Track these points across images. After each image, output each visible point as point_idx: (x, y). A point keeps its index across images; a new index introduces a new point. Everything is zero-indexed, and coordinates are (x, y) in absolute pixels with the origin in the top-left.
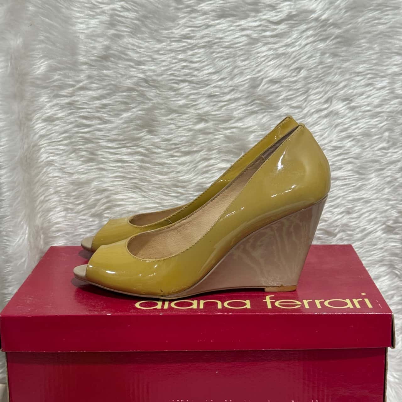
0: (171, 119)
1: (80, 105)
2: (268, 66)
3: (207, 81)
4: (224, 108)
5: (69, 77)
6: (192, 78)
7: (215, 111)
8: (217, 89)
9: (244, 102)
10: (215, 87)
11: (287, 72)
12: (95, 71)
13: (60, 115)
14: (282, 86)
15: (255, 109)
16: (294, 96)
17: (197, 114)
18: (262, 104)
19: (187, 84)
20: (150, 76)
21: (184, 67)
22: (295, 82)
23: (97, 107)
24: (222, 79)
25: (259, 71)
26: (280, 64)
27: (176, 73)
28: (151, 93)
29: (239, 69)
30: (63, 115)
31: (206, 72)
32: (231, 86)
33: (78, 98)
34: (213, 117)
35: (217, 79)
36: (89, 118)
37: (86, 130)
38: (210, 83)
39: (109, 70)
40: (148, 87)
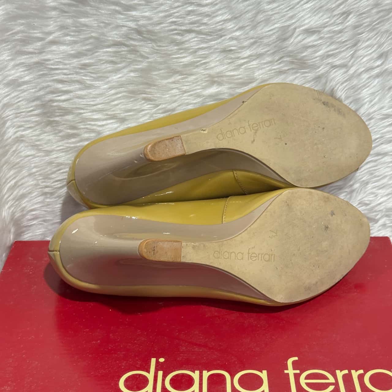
0: (174, 83)
1: (52, 64)
2: (304, 10)
3: (220, 30)
4: (243, 67)
5: (34, 28)
6: (201, 28)
7: (231, 71)
8: (234, 42)
9: (269, 59)
10: (232, 39)
11: (329, 17)
12: (69, 18)
13: (27, 78)
14: (321, 38)
15: (283, 69)
16: (337, 51)
17: (207, 76)
18: (292, 63)
19: (193, 35)
20: (144, 26)
21: (189, 13)
22: (340, 31)
23: (74, 68)
24: (240, 28)
25: (292, 17)
26: (321, 7)
27: (179, 21)
28: (146, 49)
29: (264, 14)
30: (32, 78)
31: (219, 18)
32: (252, 38)
33: (49, 56)
34: (229, 78)
35: (234, 27)
36: (66, 81)
37: (63, 98)
38: (225, 34)
39: (88, 17)
40: (141, 41)
